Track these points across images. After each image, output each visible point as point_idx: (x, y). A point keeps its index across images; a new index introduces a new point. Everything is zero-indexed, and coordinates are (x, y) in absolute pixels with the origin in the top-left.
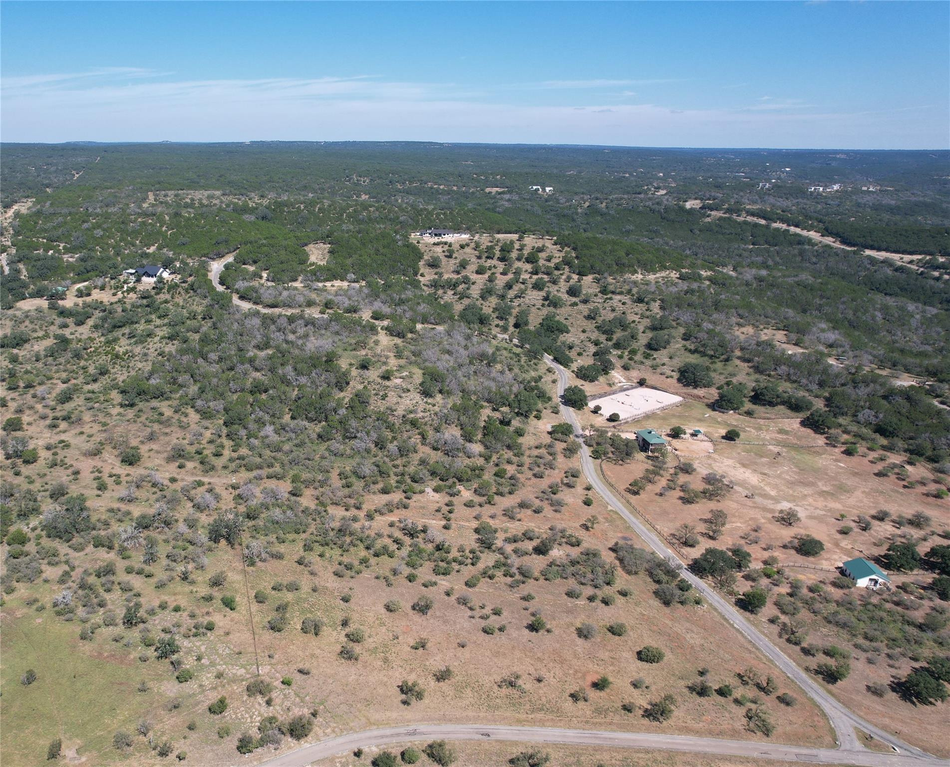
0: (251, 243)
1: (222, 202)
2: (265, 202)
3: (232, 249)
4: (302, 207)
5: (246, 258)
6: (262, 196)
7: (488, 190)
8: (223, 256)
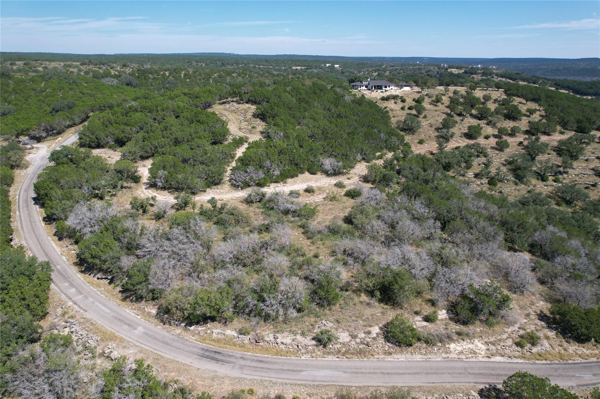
0: (111, 107)
1: (80, 70)
2: (128, 70)
3: (77, 120)
4: (167, 73)
5: (102, 135)
6: (125, 66)
7: (294, 68)
8: (59, 133)
